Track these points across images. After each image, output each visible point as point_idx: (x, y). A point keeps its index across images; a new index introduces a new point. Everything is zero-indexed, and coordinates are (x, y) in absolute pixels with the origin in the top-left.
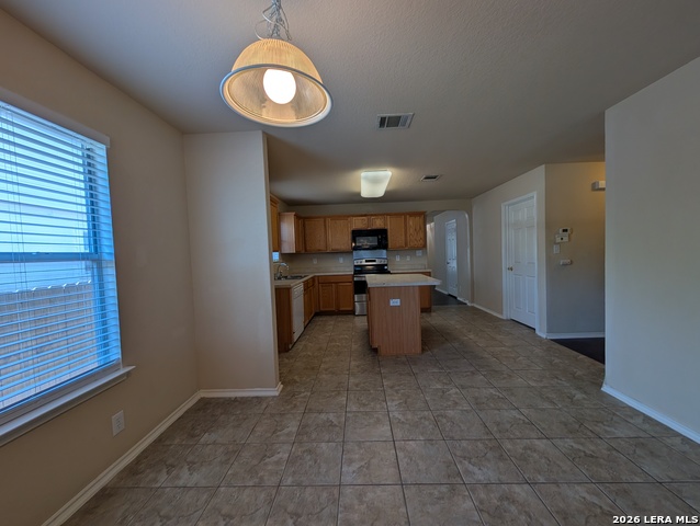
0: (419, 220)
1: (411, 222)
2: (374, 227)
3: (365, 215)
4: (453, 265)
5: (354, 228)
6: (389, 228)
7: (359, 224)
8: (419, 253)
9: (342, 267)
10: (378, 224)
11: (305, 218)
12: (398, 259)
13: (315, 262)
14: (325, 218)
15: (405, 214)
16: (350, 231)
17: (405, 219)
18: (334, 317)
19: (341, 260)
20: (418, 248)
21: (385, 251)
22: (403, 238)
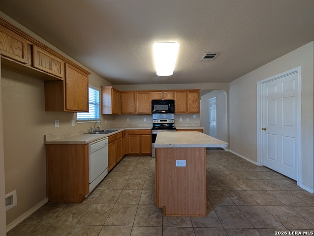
0: (195, 95)
1: (190, 96)
2: (166, 99)
3: (161, 91)
4: (214, 124)
5: (153, 99)
6: (176, 99)
7: (157, 96)
8: (195, 116)
9: (145, 124)
10: (169, 96)
11: (122, 92)
12: (181, 119)
13: (128, 120)
14: (134, 93)
15: (186, 91)
16: (150, 101)
17: (187, 94)
18: (138, 158)
19: (145, 120)
20: (194, 113)
21: (173, 115)
22: (185, 106)
